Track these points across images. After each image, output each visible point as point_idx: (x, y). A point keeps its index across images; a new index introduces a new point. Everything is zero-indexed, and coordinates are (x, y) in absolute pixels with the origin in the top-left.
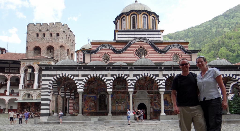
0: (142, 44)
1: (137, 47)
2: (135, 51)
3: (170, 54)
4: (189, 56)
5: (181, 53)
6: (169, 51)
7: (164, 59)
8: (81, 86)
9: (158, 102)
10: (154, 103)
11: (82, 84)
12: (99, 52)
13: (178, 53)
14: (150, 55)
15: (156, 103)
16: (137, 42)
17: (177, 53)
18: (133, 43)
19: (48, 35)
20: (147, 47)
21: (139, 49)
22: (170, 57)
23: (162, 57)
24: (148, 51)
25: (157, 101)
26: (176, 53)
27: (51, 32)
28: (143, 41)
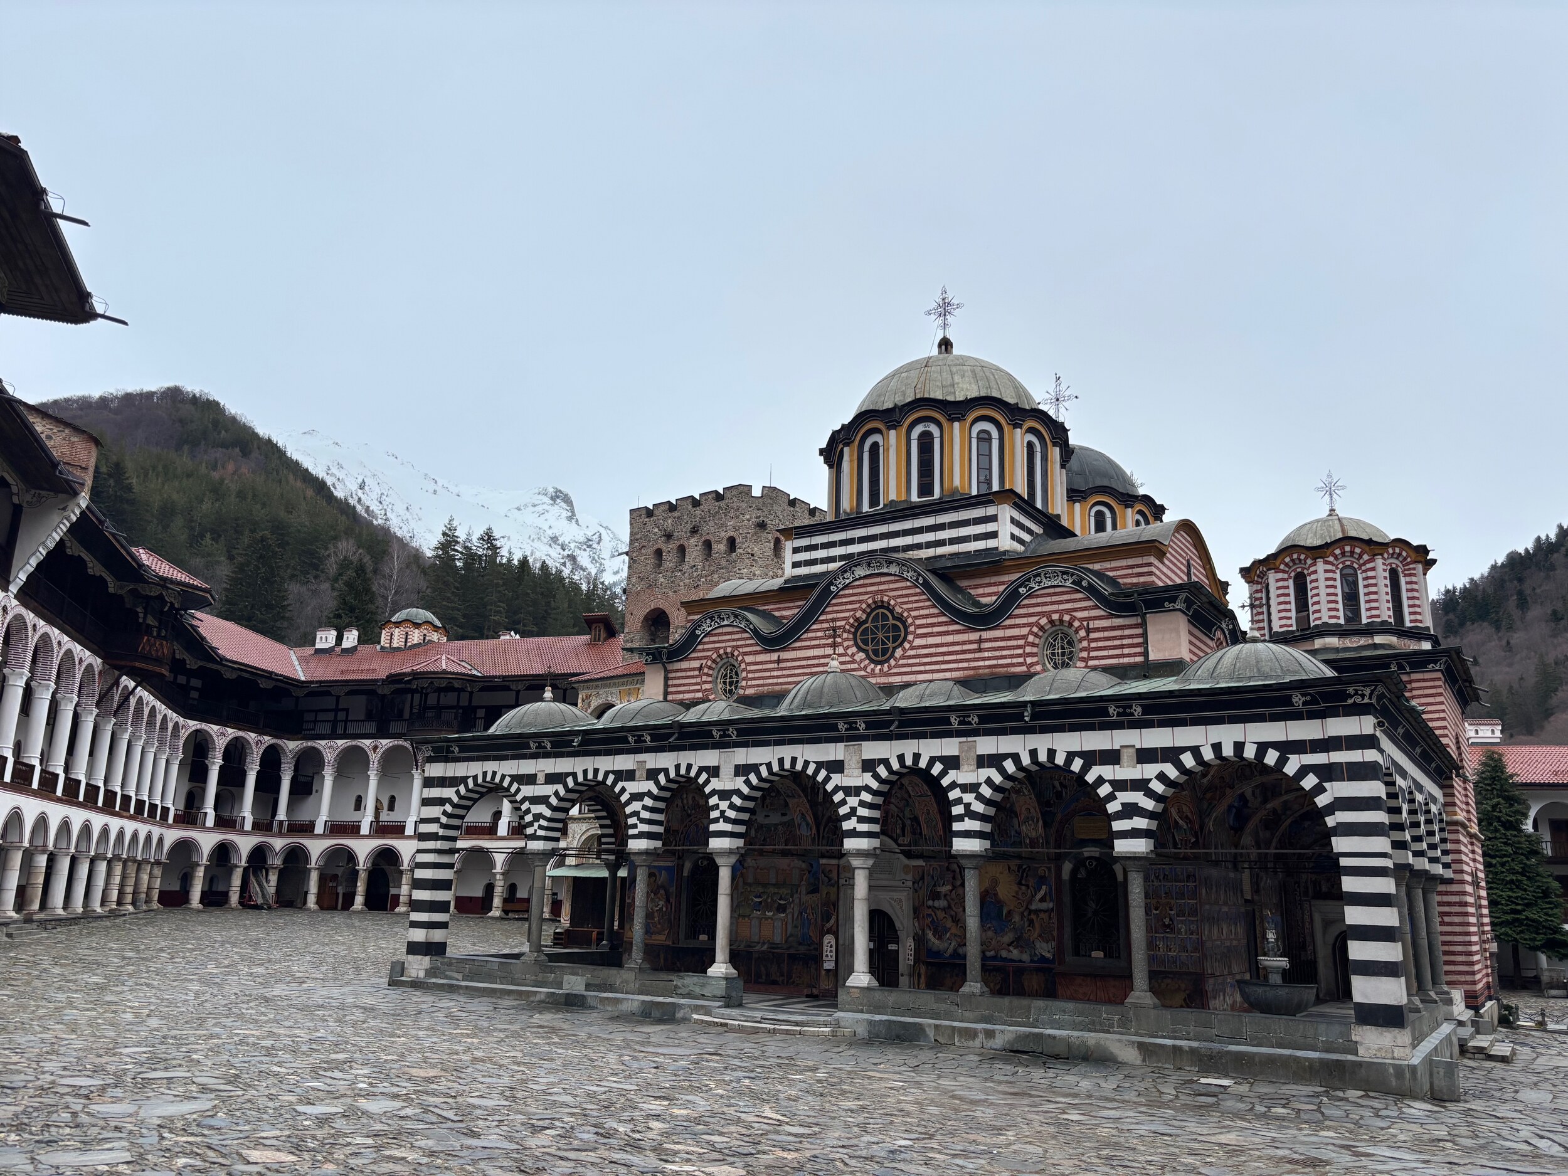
0: (882, 587)
1: (857, 606)
2: (852, 625)
3: (1024, 625)
4: (1136, 626)
5: (1085, 610)
6: (1018, 607)
7: (989, 658)
8: (541, 827)
9: (949, 907)
10: (930, 911)
11: (545, 818)
12: (700, 651)
13: (1066, 618)
14: (917, 642)
15: (941, 915)
16: (860, 578)
17: (1061, 616)
18: (842, 589)
19: (694, 552)
20: (906, 599)
21: (869, 615)
22: (1021, 642)
23: (980, 650)
24: (910, 620)
25: (942, 903)
26: (1055, 617)
27: (708, 537)
28: (885, 570)
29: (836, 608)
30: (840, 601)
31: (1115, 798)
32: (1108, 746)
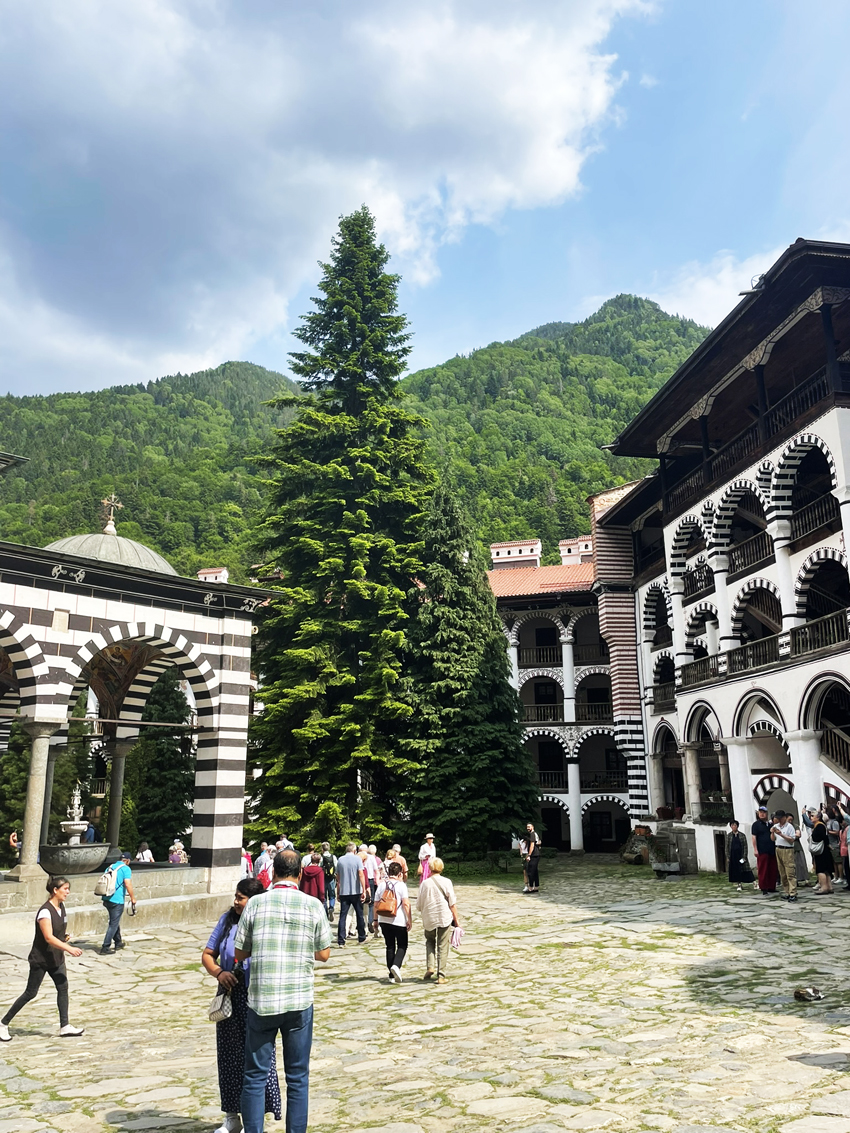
31: (43, 660)
32: (42, 606)
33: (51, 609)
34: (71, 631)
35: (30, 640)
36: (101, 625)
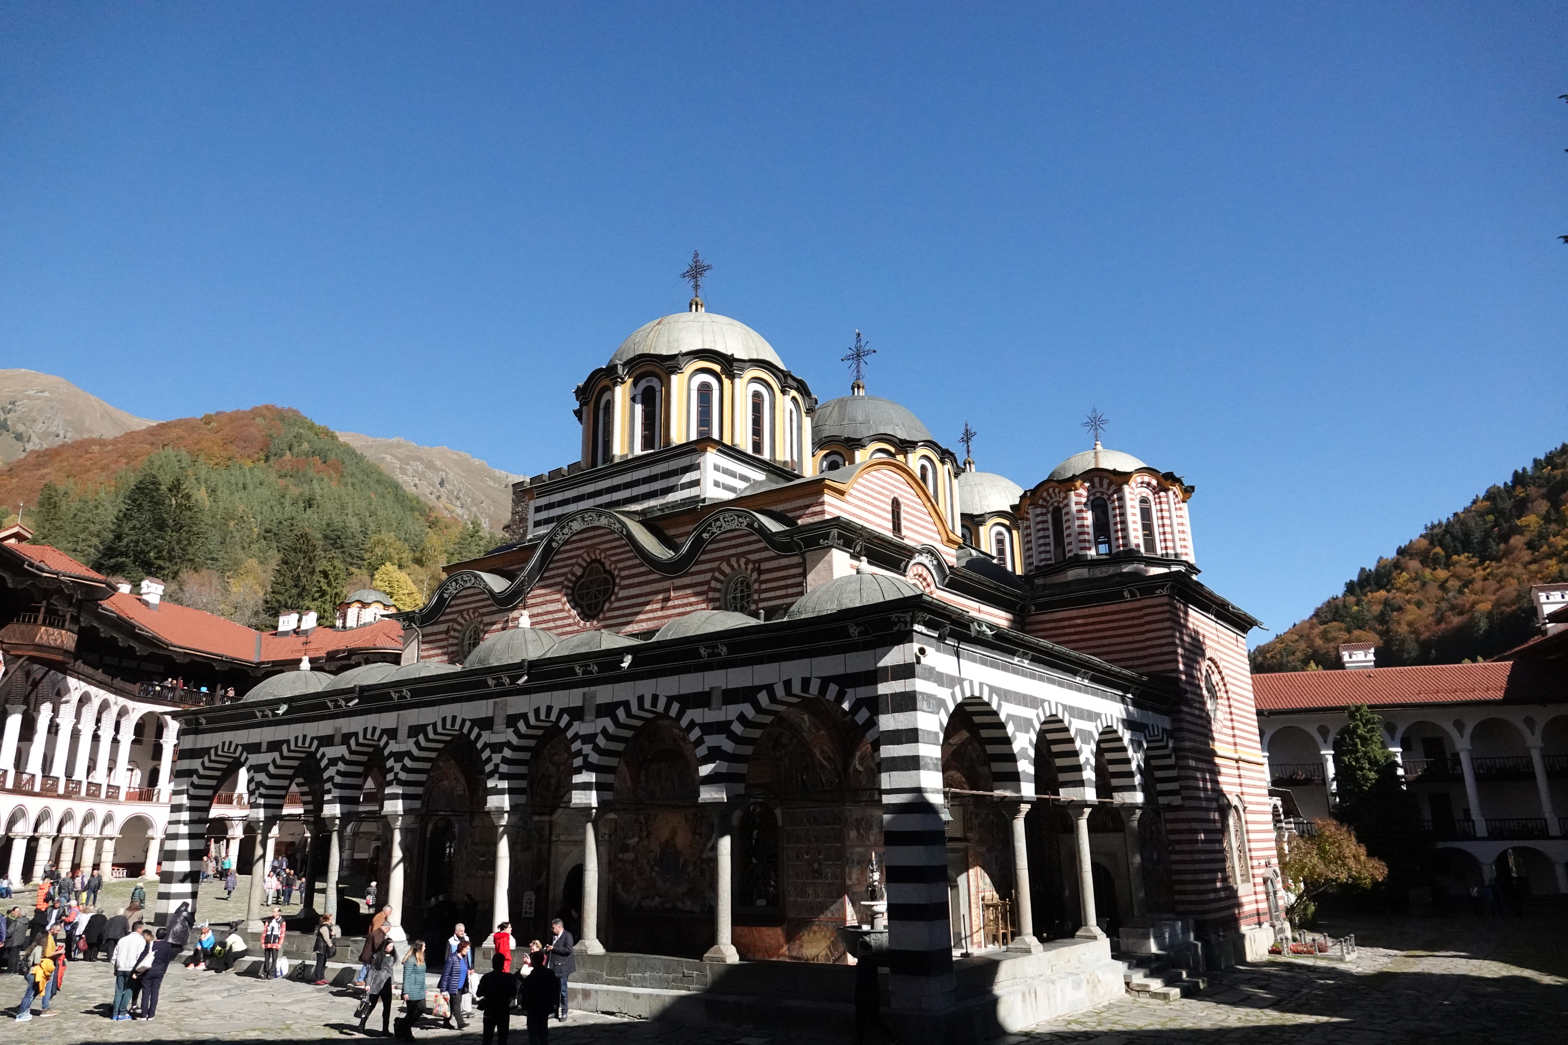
0: (595, 541)
1: (574, 561)
3: (708, 571)
4: (798, 566)
5: (757, 552)
6: (704, 553)
7: (679, 606)
12: (448, 614)
14: (621, 594)
17: (738, 559)
18: (563, 545)
21: (585, 569)
22: (705, 588)
23: (671, 598)
24: (617, 572)
26: (734, 560)
29: (557, 564)
30: (560, 556)
31: (703, 742)
32: (699, 689)
33: (707, 689)
34: (724, 707)
35: (692, 725)
36: (747, 694)
